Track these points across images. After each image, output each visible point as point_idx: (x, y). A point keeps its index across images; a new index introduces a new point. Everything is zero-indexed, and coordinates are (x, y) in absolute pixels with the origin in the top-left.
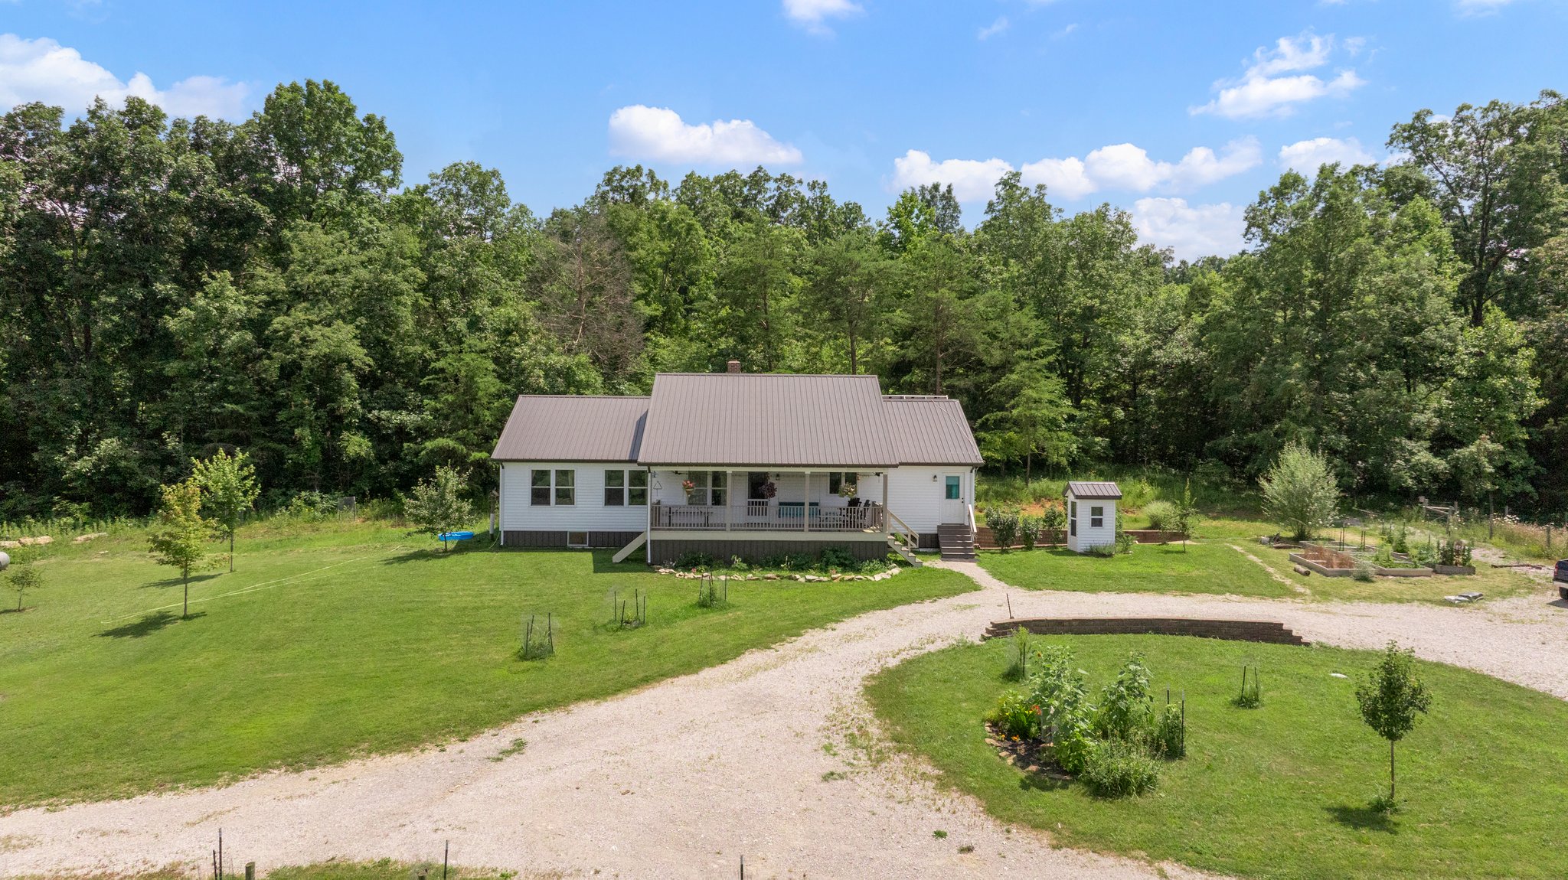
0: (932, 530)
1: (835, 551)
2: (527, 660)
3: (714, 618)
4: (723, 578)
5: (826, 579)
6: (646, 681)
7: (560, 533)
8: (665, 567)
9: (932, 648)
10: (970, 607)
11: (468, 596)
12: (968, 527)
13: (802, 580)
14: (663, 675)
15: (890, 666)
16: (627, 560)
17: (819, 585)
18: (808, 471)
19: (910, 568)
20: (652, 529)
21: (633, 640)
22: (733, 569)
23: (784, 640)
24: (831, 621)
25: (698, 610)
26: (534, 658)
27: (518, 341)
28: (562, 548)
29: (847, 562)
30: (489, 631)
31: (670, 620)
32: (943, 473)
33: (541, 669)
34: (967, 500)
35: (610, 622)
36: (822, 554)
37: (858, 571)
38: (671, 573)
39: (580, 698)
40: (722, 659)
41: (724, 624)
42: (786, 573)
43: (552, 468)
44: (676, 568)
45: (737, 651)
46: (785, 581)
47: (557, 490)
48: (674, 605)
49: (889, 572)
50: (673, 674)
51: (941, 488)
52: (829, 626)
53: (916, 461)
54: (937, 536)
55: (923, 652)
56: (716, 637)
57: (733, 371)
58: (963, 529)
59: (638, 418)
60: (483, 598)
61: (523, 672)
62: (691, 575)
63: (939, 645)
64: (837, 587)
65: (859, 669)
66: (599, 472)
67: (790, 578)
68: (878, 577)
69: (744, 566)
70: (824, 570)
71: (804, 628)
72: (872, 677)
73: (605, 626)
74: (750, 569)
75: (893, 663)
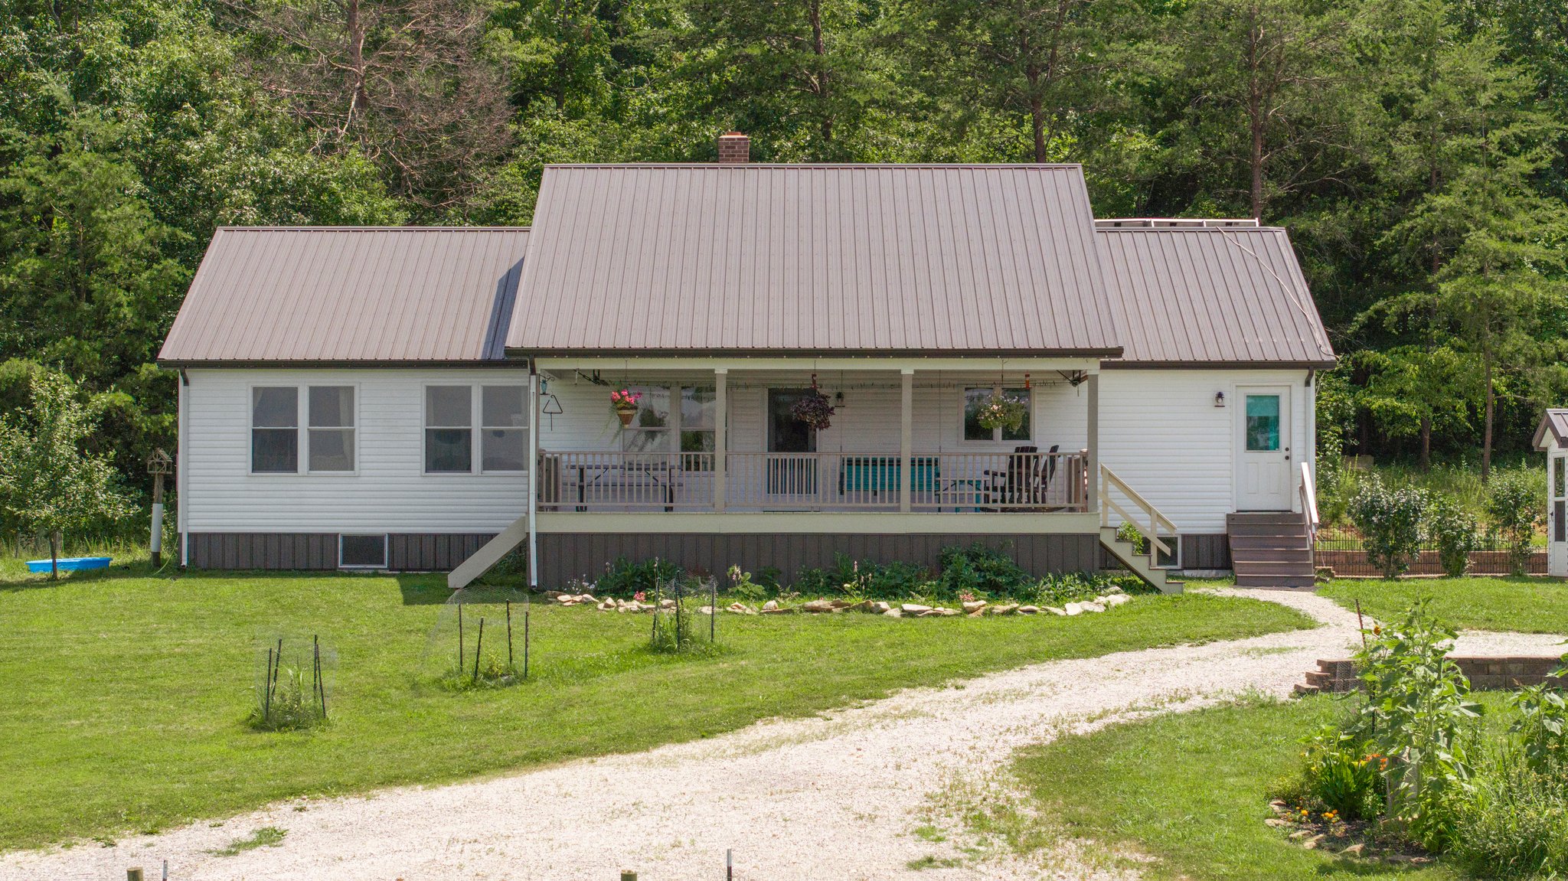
0: (1212, 523)
1: (974, 557)
2: (270, 730)
3: (687, 670)
4: (707, 610)
5: (950, 611)
6: (536, 759)
7: (323, 536)
8: (573, 593)
9: (1179, 708)
10: (1281, 651)
11: (123, 639)
12: (1300, 517)
13: (895, 613)
14: (571, 753)
15: (1080, 732)
16: (476, 583)
17: (936, 621)
18: (908, 368)
19: (1154, 596)
20: (540, 509)
21: (504, 702)
22: (734, 595)
23: (845, 704)
24: (957, 675)
25: (650, 657)
26: (282, 726)
27: (196, 124)
28: (328, 570)
29: (1001, 580)
30: (178, 691)
31: (585, 673)
32: (1239, 387)
33: (304, 744)
34: (1296, 453)
35: (449, 673)
36: (944, 562)
37: (1029, 597)
38: (585, 603)
39: (390, 781)
40: (705, 731)
41: (711, 679)
42: (858, 600)
43: (303, 383)
44: (598, 593)
45: (740, 719)
46: (854, 616)
47: (311, 433)
48: (596, 649)
49: (1102, 599)
50: (593, 750)
51: (1233, 423)
52: (949, 682)
53: (1173, 357)
54: (1225, 538)
55: (1156, 713)
56: (691, 699)
57: (732, 158)
58: (1288, 522)
59: (502, 272)
60: (157, 642)
61: (263, 747)
62: (634, 605)
63: (1196, 703)
64: (974, 622)
65: (1009, 737)
66: (412, 391)
67: (865, 609)
68: (1073, 608)
69: (759, 589)
70: (948, 593)
71: (890, 687)
72: (1040, 748)
73: (437, 682)
74: (772, 593)
75: (1082, 729)
